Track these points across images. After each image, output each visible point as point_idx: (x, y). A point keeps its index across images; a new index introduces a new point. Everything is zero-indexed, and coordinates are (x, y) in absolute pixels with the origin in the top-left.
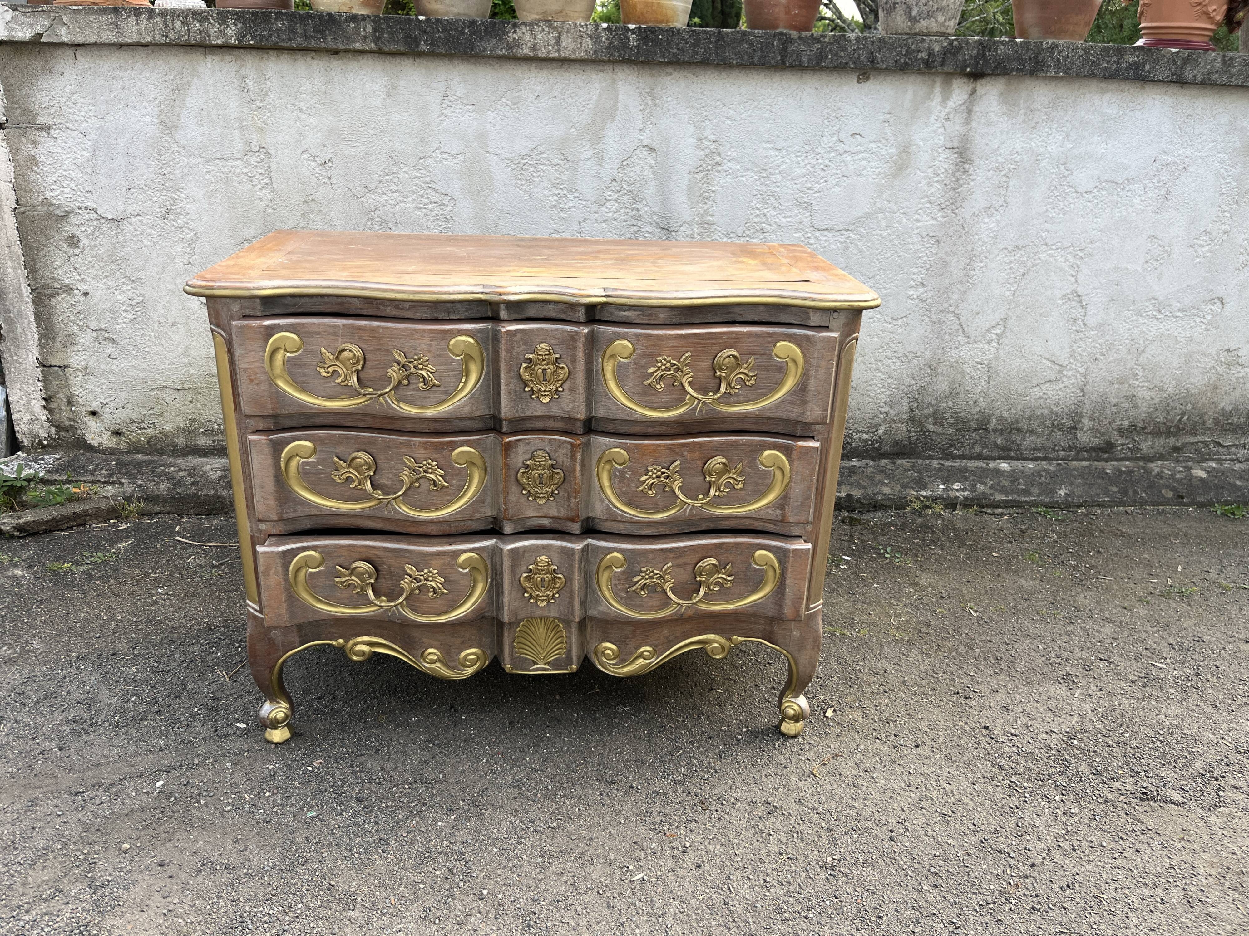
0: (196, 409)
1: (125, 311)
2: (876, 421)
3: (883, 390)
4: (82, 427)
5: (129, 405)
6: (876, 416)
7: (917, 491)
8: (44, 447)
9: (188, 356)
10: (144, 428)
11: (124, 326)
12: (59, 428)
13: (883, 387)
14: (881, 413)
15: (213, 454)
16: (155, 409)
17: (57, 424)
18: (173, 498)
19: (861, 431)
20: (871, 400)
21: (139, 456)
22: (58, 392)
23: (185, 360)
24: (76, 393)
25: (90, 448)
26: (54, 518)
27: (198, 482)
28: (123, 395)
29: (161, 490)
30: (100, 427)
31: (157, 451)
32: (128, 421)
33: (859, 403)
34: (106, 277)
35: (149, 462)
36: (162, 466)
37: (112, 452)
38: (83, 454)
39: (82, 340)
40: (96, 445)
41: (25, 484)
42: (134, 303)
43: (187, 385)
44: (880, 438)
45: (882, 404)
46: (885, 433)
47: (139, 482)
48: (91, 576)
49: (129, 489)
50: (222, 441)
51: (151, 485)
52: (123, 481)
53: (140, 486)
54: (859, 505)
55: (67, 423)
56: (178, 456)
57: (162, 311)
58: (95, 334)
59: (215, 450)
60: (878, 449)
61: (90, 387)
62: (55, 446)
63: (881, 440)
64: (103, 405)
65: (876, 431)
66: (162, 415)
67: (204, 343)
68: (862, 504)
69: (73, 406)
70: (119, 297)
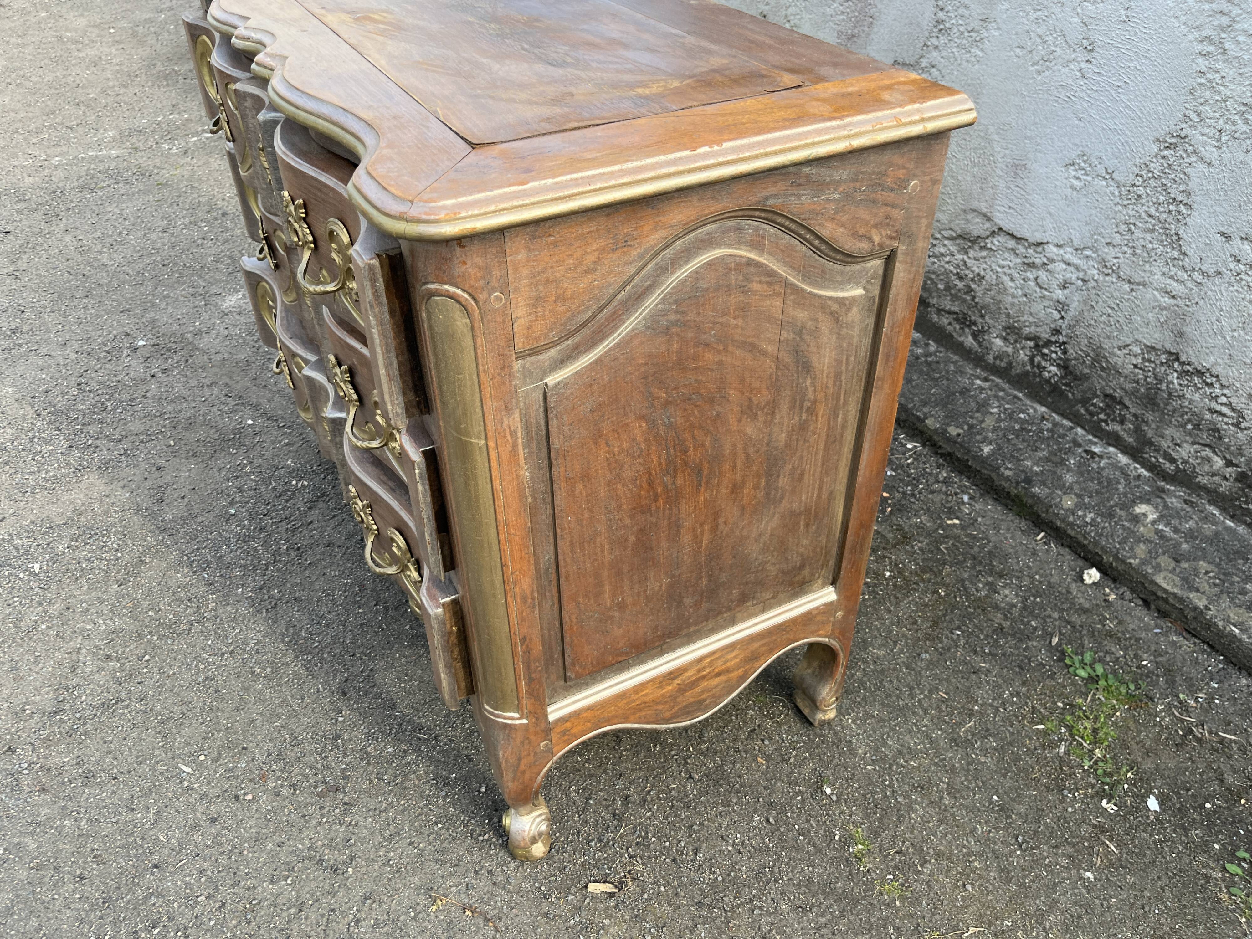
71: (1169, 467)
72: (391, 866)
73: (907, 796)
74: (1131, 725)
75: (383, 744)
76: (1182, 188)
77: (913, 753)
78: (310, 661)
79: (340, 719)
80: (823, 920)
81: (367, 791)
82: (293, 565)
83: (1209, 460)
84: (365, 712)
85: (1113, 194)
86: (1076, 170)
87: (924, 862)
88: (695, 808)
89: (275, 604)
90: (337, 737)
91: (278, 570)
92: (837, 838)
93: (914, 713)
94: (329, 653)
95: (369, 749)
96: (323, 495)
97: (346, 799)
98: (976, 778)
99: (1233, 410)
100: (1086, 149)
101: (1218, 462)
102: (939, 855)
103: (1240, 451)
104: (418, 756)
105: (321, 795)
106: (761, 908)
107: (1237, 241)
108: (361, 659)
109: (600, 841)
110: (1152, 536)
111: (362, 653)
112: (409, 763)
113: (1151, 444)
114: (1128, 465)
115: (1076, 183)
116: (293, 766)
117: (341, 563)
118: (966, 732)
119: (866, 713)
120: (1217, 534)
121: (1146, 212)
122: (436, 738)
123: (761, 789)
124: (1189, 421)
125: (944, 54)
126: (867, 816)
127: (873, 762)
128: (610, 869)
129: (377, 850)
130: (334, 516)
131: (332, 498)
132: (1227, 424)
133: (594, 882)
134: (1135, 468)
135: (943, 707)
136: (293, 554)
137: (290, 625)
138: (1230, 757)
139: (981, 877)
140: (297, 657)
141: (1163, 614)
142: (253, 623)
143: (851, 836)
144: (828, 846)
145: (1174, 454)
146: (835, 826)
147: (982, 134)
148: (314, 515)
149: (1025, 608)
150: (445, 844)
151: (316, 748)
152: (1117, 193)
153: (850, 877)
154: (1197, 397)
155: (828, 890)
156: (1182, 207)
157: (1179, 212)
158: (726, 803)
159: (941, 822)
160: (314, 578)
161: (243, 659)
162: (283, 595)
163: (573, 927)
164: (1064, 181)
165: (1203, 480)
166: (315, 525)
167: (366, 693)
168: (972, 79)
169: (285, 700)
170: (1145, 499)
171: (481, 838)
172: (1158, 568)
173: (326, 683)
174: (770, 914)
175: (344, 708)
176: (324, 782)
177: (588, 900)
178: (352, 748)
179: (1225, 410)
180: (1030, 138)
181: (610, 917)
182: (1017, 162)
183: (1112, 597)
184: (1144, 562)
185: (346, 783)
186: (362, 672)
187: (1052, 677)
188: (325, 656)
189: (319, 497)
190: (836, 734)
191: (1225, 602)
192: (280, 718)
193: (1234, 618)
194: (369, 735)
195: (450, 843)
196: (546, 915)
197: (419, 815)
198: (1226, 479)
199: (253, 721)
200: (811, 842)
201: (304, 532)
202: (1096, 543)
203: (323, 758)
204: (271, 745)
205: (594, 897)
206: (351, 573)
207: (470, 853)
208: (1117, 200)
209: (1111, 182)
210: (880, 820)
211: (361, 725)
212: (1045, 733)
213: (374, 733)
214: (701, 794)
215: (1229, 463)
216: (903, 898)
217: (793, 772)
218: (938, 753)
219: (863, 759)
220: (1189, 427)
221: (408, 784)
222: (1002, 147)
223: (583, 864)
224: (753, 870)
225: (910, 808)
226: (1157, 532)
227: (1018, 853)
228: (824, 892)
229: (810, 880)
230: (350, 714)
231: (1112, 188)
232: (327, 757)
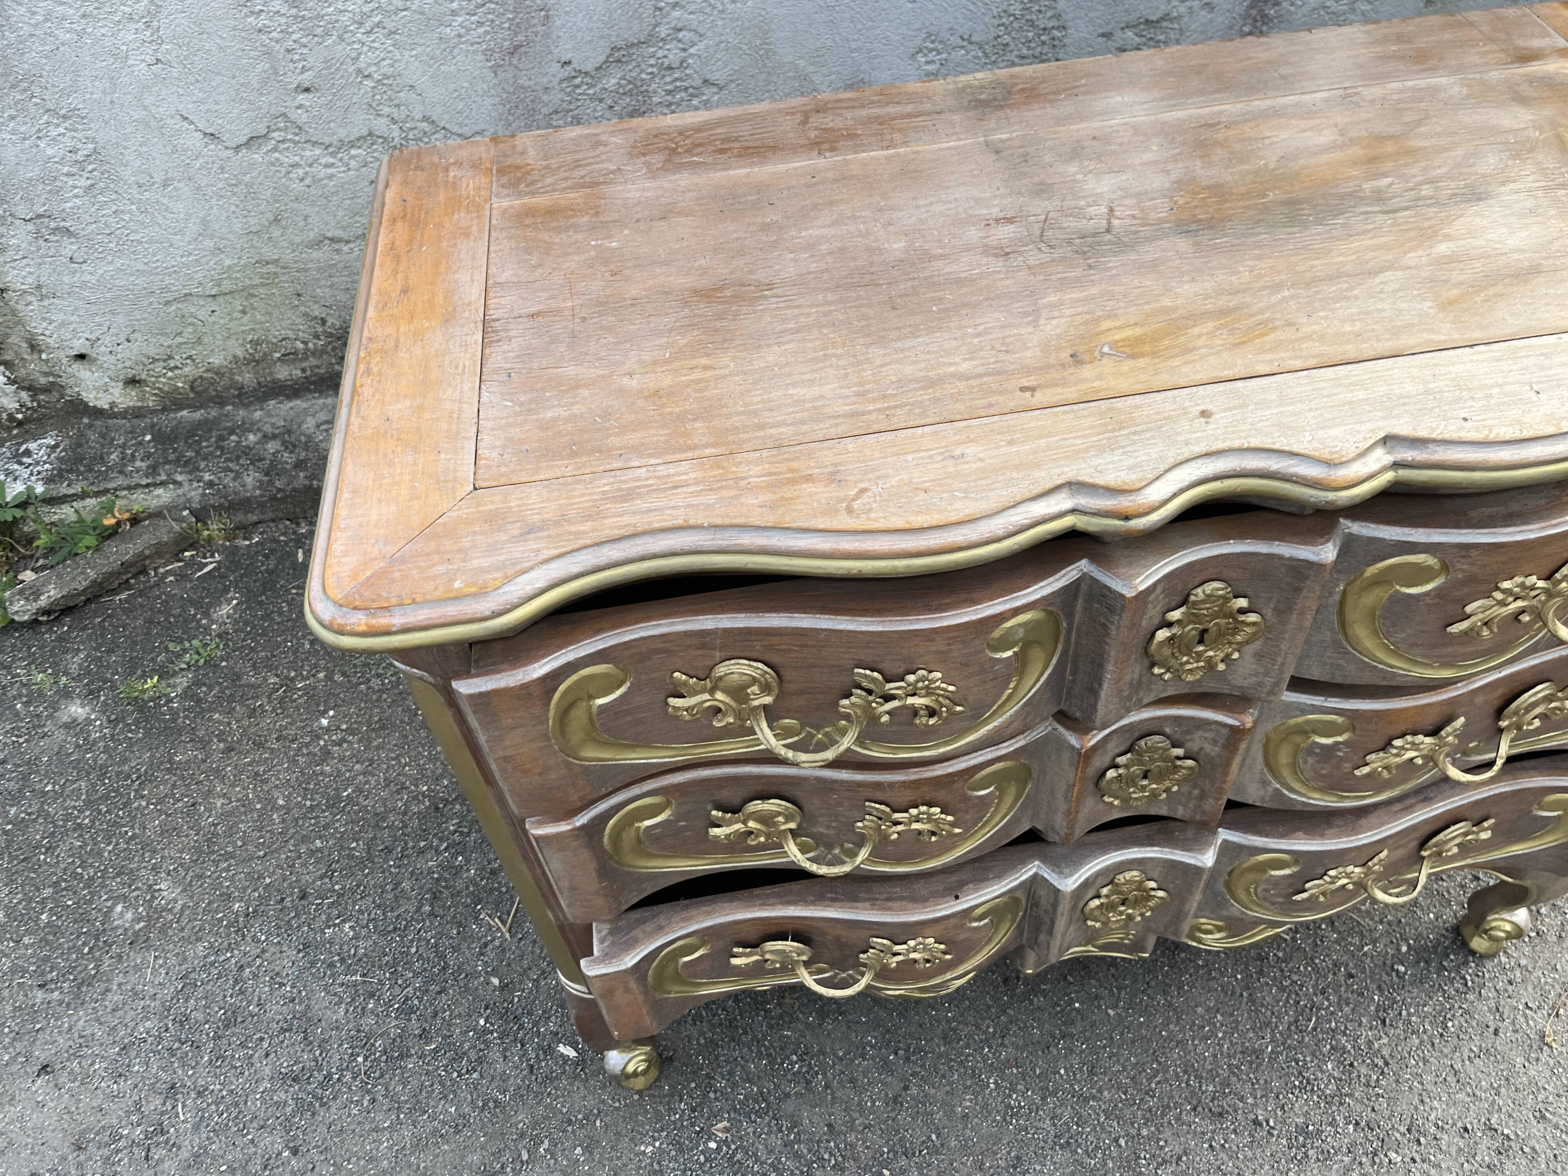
0: (255, 323)
1: (69, 175)
4: (71, 382)
5: (137, 335)
8: (20, 424)
9: (212, 237)
10: (176, 367)
11: (77, 201)
12: (33, 389)
15: (308, 390)
16: (185, 335)
17: (26, 384)
18: (273, 498)
21: (184, 413)
22: (7, 336)
23: (208, 244)
24: (39, 331)
25: (97, 412)
26: (94, 582)
27: (305, 461)
28: (120, 319)
29: (250, 487)
30: (101, 378)
31: (211, 400)
32: (144, 360)
34: (12, 118)
35: (206, 426)
36: (232, 432)
37: (137, 413)
38: (90, 426)
39: (13, 241)
40: (106, 407)
41: (18, 513)
42: (80, 156)
43: (227, 286)
47: (207, 477)
48: (199, 701)
49: (195, 493)
50: (318, 367)
51: (228, 480)
52: (179, 478)
53: (211, 484)
55: (43, 380)
56: (251, 403)
57: (138, 163)
58: (31, 227)
59: (311, 383)
61: (59, 317)
62: (39, 419)
64: (93, 342)
66: (199, 341)
67: (233, 208)
69: (41, 352)
70: (50, 152)
72: (1500, 1086)
75: (1320, 1073)
76: (1049, 14)
78: (1152, 1156)
79: (1272, 1123)
81: (1393, 1102)
84: (1262, 1090)
85: (977, 58)
86: (926, 55)
94: (1140, 1127)
95: (1327, 1092)
97: (1403, 1129)
100: (931, 28)
104: (1344, 1034)
107: (1118, 34)
108: (1161, 1082)
111: (1149, 1080)
112: (1354, 1046)
115: (930, 68)
117: (947, 1088)
121: (1017, 56)
125: (692, 8)
147: (791, 74)
148: (813, 1120)
151: (1318, 1160)
152: (980, 54)
156: (1056, 33)
157: (1053, 39)
160: (971, 1134)
164: (917, 73)
167: (1226, 1084)
168: (749, 21)
175: (1252, 1116)
178: (1322, 1114)
180: (857, 50)
182: (849, 82)
188: (1144, 1132)
194: (1304, 1090)
195: (1472, 1018)
197: (1433, 1046)
201: (851, 1139)
203: (1336, 1153)
206: (975, 1076)
207: (1487, 998)
208: (983, 60)
209: (970, 47)
213: (1301, 1082)
221: (1386, 1053)
222: (824, 75)
230: (1264, 1110)
231: (973, 53)
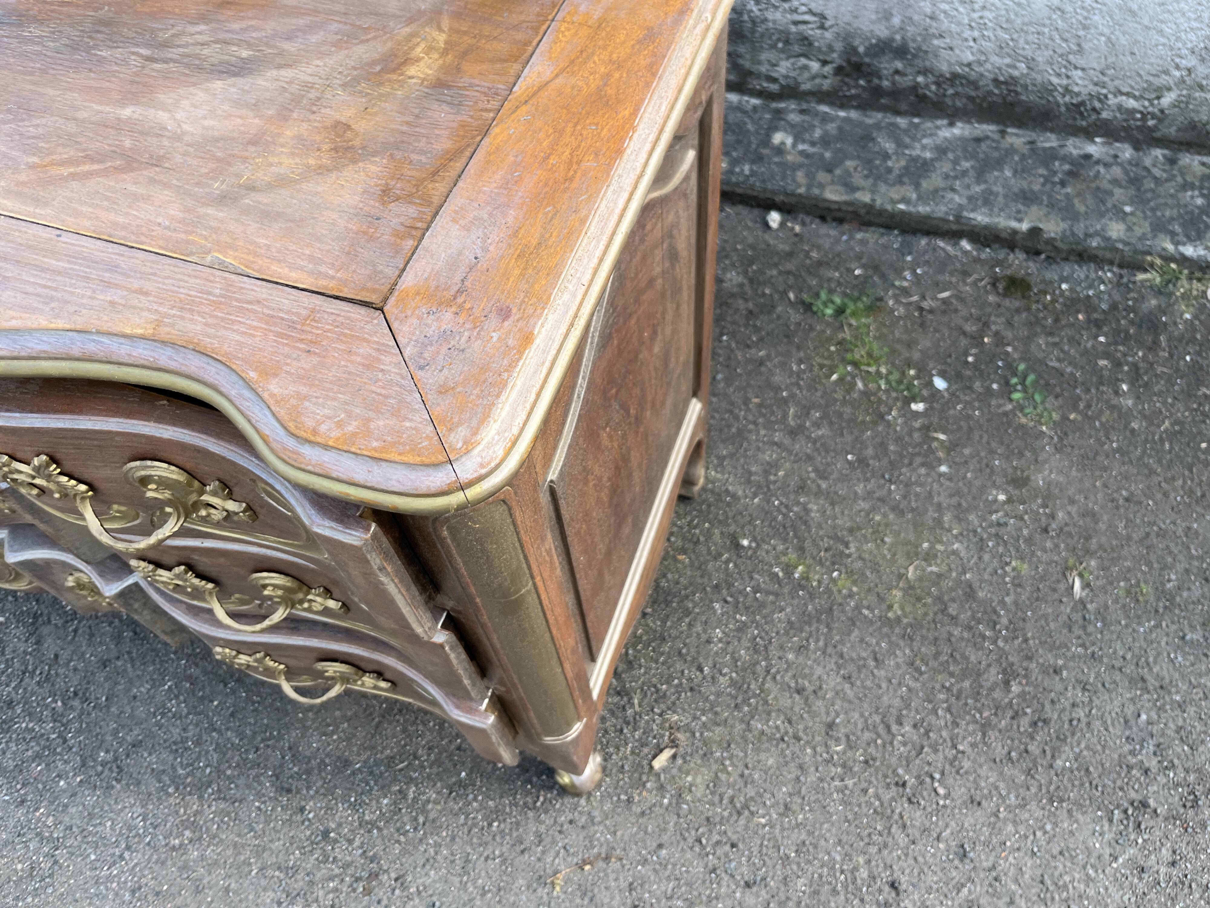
2: (1164, 80)
3: (1195, 24)
6: (1166, 72)
7: (1176, 244)
13: (1199, 19)
14: (1177, 67)
19: (1128, 94)
20: (1163, 40)
33: (1136, 42)
44: (1162, 111)
45: (1184, 52)
46: (1174, 105)
54: (1049, 248)
60: (1151, 130)
63: (1162, 116)
65: (1158, 98)
68: (1056, 248)
71: (774, 87)
72: (489, 891)
73: (798, 503)
74: (885, 331)
75: (374, 802)
77: (774, 466)
78: (219, 790)
79: (311, 816)
80: (821, 643)
81: (404, 852)
82: (89, 714)
83: (805, 67)
84: (327, 790)
87: (847, 545)
88: (670, 636)
89: (118, 767)
90: (326, 834)
91: (79, 731)
92: (781, 574)
93: (750, 431)
94: (229, 767)
95: (367, 818)
96: (36, 617)
97: (393, 875)
98: (827, 452)
99: (814, 14)
101: (815, 66)
102: (851, 531)
103: (831, 49)
104: (416, 786)
105: (367, 892)
106: (778, 672)
108: (268, 746)
109: (628, 723)
110: (800, 159)
111: (263, 740)
112: (415, 797)
113: (750, 73)
114: (740, 102)
116: (312, 893)
117: (140, 673)
118: (793, 419)
119: (718, 457)
120: (840, 129)
122: (416, 757)
123: (700, 581)
124: (779, 40)
126: (785, 540)
127: (755, 495)
128: (654, 738)
129: (466, 891)
130: (75, 631)
131: (49, 614)
132: (812, 29)
133: (654, 757)
134: (747, 101)
135: (764, 411)
136: (76, 703)
137: (158, 775)
138: (956, 311)
139: (887, 525)
140: (201, 797)
141: (840, 221)
142: (116, 803)
143: (788, 565)
144: (780, 585)
145: (775, 75)
146: (772, 566)
148: (50, 646)
149: (751, 281)
150: (515, 834)
151: (317, 859)
153: (812, 596)
154: (778, 15)
155: (806, 619)
158: (687, 612)
159: (833, 504)
160: (128, 710)
161: (149, 844)
162: (116, 751)
163: (670, 804)
165: (806, 86)
166: (64, 655)
167: (308, 772)
169: (235, 845)
170: (773, 128)
171: (538, 804)
172: (821, 186)
173: (259, 796)
174: (786, 670)
175: (303, 803)
176: (357, 880)
177: (662, 776)
178: (349, 831)
179: (807, 17)
181: (688, 773)
183: (797, 228)
184: (809, 186)
185: (378, 863)
186: (283, 757)
187: (811, 329)
188: (229, 772)
189: (33, 624)
190: (712, 492)
191: (883, 188)
192: (250, 864)
193: (896, 197)
194: (353, 806)
195: (517, 830)
196: (643, 814)
197: (469, 831)
198: (825, 77)
199: (227, 890)
200: (768, 593)
201: (60, 671)
202: (765, 190)
203: (333, 862)
204: (271, 894)
205: (664, 770)
206: (163, 675)
207: (542, 823)
210: (796, 536)
211: (336, 804)
212: (841, 380)
213: (356, 800)
214: (664, 622)
215: (824, 63)
216: (855, 583)
217: (709, 549)
218: (790, 452)
219: (746, 497)
220: (780, 45)
221: (432, 816)
223: (633, 752)
224: (749, 648)
225: (807, 511)
226: (802, 153)
227: (893, 487)
228: (806, 623)
229: (789, 622)
230: (315, 804)
232: (335, 858)
